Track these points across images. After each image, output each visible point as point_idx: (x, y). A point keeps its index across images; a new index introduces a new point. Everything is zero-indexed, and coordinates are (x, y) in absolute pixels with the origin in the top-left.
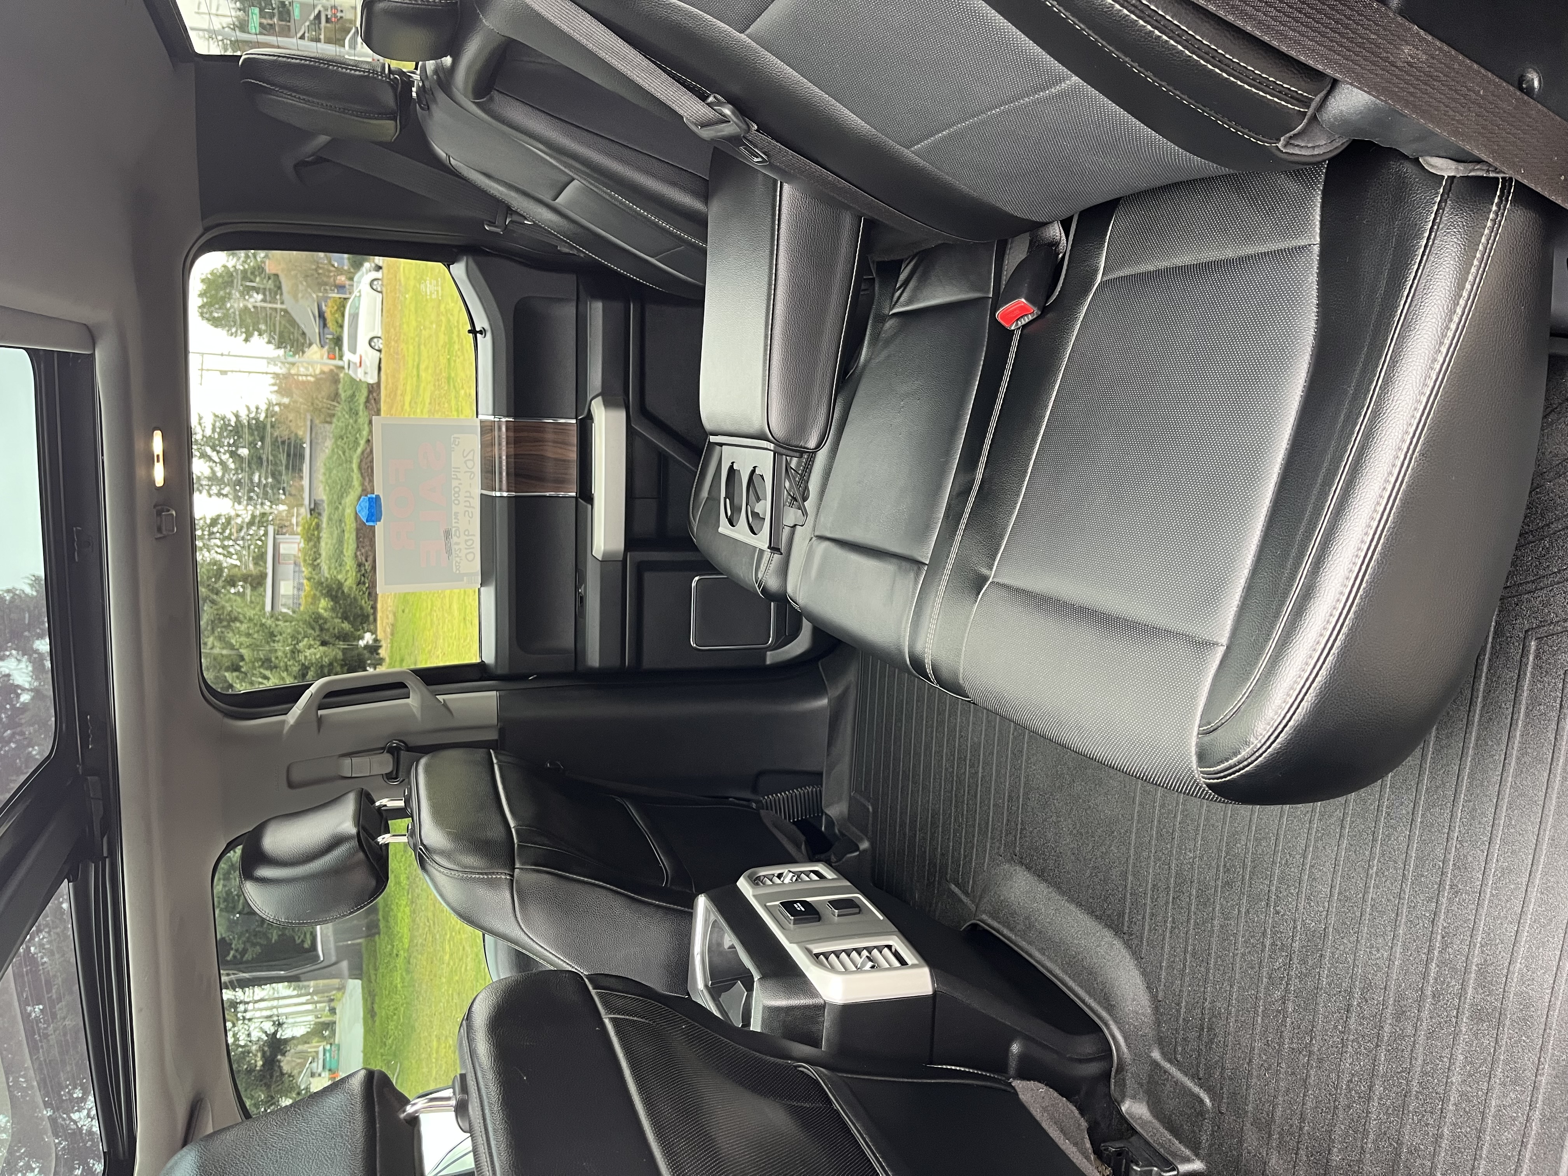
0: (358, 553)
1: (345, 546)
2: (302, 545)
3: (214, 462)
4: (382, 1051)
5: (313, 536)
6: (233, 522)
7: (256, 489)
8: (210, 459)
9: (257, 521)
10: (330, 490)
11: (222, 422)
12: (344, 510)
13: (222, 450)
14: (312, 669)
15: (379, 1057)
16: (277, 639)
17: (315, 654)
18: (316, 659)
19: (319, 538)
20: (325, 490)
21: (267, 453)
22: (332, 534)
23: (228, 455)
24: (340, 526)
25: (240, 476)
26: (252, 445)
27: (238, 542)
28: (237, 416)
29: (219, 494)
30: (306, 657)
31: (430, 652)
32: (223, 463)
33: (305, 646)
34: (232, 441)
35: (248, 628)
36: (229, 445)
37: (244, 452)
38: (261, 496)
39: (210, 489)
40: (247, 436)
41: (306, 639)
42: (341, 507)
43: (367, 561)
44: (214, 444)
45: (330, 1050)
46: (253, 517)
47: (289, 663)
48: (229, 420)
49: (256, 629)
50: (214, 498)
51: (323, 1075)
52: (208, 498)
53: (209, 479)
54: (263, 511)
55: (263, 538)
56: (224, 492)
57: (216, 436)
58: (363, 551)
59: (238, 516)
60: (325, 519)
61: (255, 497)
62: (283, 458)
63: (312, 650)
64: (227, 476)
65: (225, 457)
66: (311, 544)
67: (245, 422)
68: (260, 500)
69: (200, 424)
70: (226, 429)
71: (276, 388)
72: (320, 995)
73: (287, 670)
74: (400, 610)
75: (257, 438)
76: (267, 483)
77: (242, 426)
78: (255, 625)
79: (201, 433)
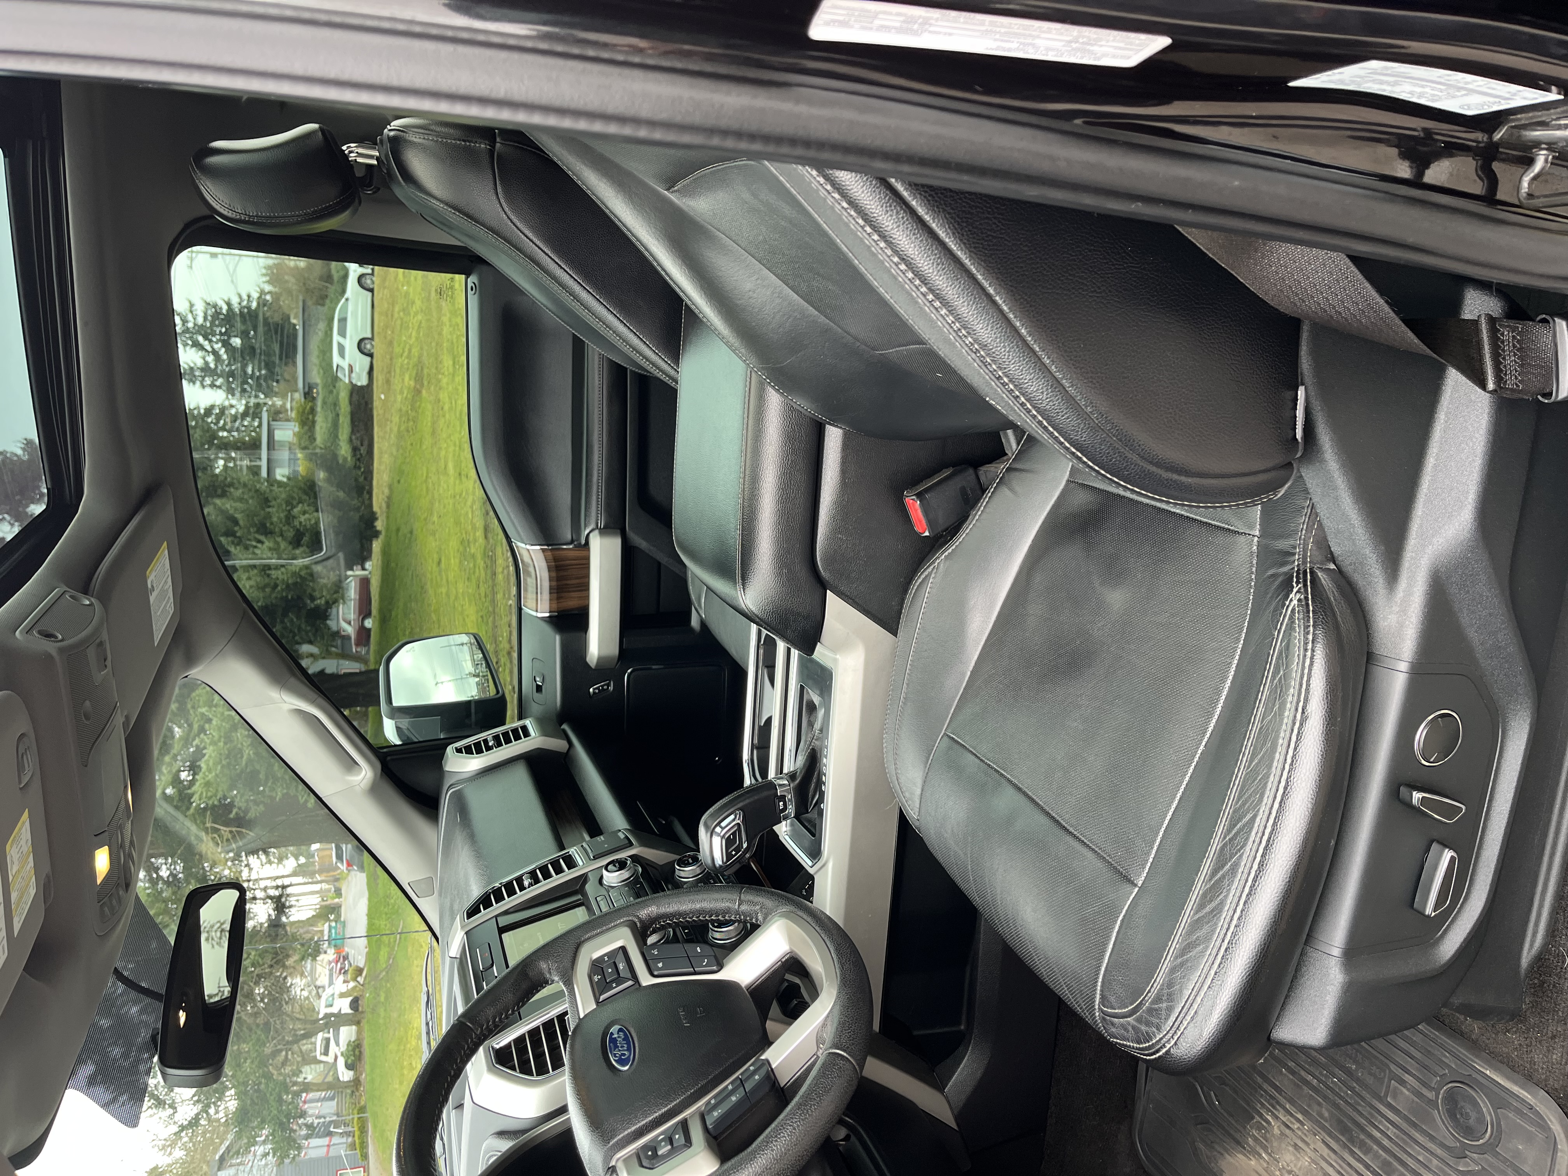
0: (354, 437)
1: (340, 430)
2: (297, 429)
3: (206, 351)
4: (386, 910)
5: (307, 420)
6: (227, 412)
7: (250, 381)
8: (202, 348)
9: (251, 411)
10: (324, 373)
11: (213, 310)
12: (338, 394)
13: (214, 339)
14: (307, 535)
15: (384, 916)
16: (271, 504)
17: (310, 520)
18: (311, 525)
19: (314, 422)
20: (319, 373)
21: (259, 343)
22: (326, 418)
23: (220, 345)
24: (335, 409)
25: (233, 367)
26: (244, 335)
27: (233, 433)
28: (229, 304)
29: (212, 386)
30: (301, 523)
31: (425, 519)
32: (215, 353)
33: (300, 512)
34: (223, 330)
35: (243, 493)
36: (221, 334)
37: (237, 342)
38: (254, 387)
39: (203, 380)
40: (239, 325)
41: (300, 505)
42: (335, 391)
43: (362, 445)
44: (206, 332)
45: (335, 928)
46: (247, 407)
47: (284, 528)
48: (221, 308)
49: (250, 494)
50: (208, 390)
51: (329, 951)
52: (201, 390)
53: (202, 370)
54: (256, 401)
55: (258, 430)
56: (218, 383)
57: (208, 325)
58: (358, 435)
59: (232, 406)
60: (319, 403)
61: (249, 389)
62: (276, 348)
63: (307, 516)
64: (220, 367)
65: (217, 346)
66: (306, 428)
67: (237, 310)
68: (253, 393)
69: (191, 312)
70: (218, 319)
71: (268, 278)
72: (325, 874)
73: (282, 535)
74: (395, 481)
75: (250, 328)
76: (260, 375)
77: (234, 314)
78: (250, 490)
79: (192, 320)
